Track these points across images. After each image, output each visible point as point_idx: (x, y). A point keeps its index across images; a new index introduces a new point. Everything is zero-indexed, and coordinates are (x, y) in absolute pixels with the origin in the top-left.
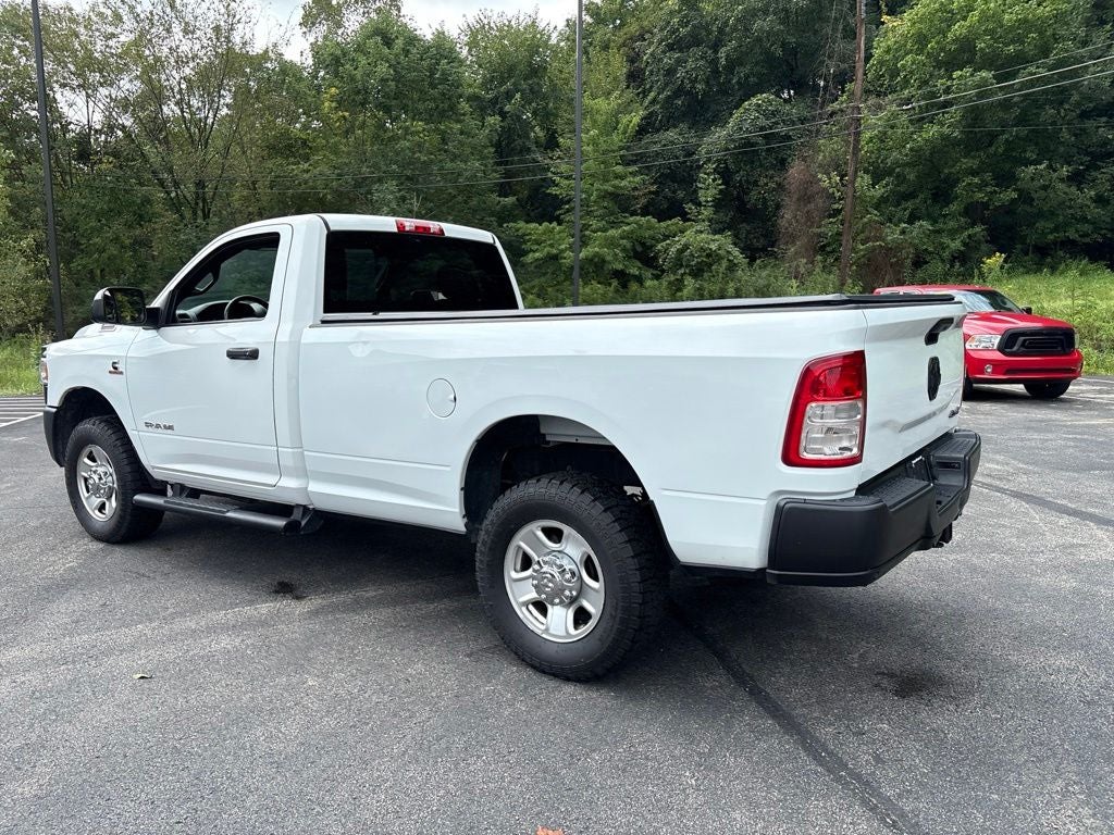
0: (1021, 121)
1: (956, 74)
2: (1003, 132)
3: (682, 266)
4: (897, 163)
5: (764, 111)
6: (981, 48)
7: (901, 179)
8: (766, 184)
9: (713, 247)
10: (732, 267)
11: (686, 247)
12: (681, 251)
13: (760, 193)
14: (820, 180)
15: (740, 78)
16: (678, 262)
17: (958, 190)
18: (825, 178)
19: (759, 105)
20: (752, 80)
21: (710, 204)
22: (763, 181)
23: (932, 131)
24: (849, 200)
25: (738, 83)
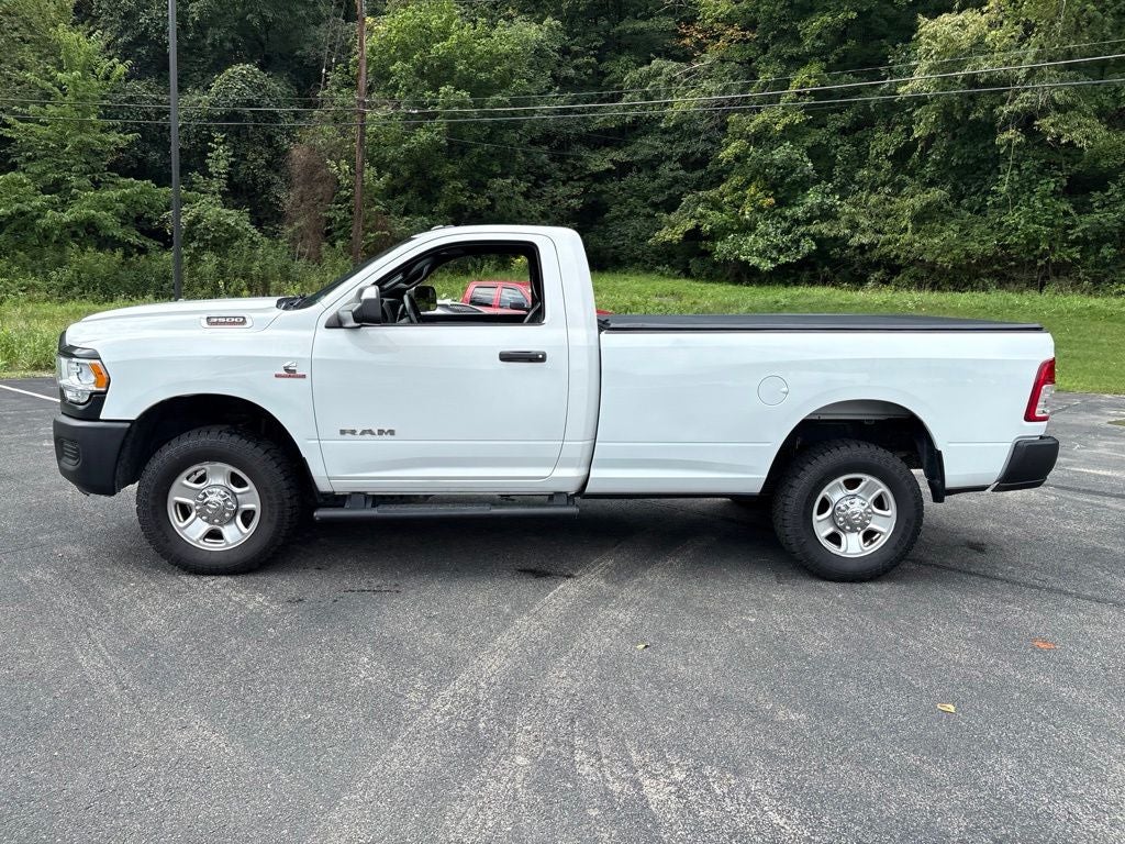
0: (490, 138)
1: (442, 89)
2: (476, 146)
3: (194, 239)
4: (394, 160)
5: (250, 82)
6: (460, 70)
7: (396, 173)
8: (255, 160)
9: (231, 221)
10: (254, 244)
11: (198, 219)
12: (192, 224)
13: (248, 167)
14: (328, 165)
15: (215, 40)
16: (190, 235)
17: (446, 190)
18: (333, 164)
19: (243, 76)
20: (228, 45)
21: (224, 176)
22: (251, 156)
23: (423, 136)
24: (358, 189)
25: (212, 45)
